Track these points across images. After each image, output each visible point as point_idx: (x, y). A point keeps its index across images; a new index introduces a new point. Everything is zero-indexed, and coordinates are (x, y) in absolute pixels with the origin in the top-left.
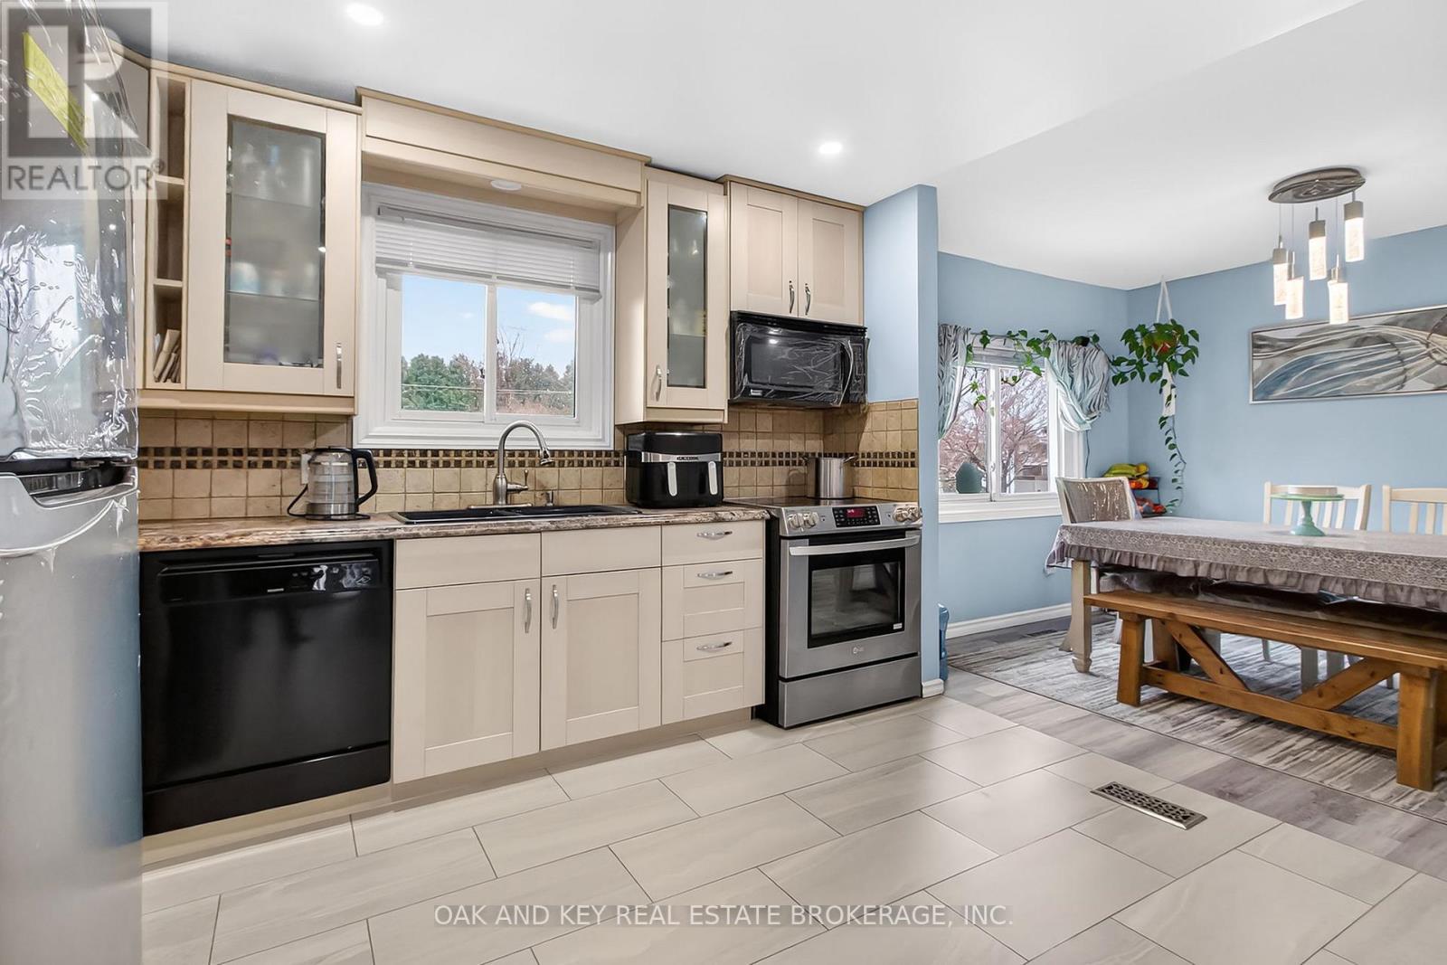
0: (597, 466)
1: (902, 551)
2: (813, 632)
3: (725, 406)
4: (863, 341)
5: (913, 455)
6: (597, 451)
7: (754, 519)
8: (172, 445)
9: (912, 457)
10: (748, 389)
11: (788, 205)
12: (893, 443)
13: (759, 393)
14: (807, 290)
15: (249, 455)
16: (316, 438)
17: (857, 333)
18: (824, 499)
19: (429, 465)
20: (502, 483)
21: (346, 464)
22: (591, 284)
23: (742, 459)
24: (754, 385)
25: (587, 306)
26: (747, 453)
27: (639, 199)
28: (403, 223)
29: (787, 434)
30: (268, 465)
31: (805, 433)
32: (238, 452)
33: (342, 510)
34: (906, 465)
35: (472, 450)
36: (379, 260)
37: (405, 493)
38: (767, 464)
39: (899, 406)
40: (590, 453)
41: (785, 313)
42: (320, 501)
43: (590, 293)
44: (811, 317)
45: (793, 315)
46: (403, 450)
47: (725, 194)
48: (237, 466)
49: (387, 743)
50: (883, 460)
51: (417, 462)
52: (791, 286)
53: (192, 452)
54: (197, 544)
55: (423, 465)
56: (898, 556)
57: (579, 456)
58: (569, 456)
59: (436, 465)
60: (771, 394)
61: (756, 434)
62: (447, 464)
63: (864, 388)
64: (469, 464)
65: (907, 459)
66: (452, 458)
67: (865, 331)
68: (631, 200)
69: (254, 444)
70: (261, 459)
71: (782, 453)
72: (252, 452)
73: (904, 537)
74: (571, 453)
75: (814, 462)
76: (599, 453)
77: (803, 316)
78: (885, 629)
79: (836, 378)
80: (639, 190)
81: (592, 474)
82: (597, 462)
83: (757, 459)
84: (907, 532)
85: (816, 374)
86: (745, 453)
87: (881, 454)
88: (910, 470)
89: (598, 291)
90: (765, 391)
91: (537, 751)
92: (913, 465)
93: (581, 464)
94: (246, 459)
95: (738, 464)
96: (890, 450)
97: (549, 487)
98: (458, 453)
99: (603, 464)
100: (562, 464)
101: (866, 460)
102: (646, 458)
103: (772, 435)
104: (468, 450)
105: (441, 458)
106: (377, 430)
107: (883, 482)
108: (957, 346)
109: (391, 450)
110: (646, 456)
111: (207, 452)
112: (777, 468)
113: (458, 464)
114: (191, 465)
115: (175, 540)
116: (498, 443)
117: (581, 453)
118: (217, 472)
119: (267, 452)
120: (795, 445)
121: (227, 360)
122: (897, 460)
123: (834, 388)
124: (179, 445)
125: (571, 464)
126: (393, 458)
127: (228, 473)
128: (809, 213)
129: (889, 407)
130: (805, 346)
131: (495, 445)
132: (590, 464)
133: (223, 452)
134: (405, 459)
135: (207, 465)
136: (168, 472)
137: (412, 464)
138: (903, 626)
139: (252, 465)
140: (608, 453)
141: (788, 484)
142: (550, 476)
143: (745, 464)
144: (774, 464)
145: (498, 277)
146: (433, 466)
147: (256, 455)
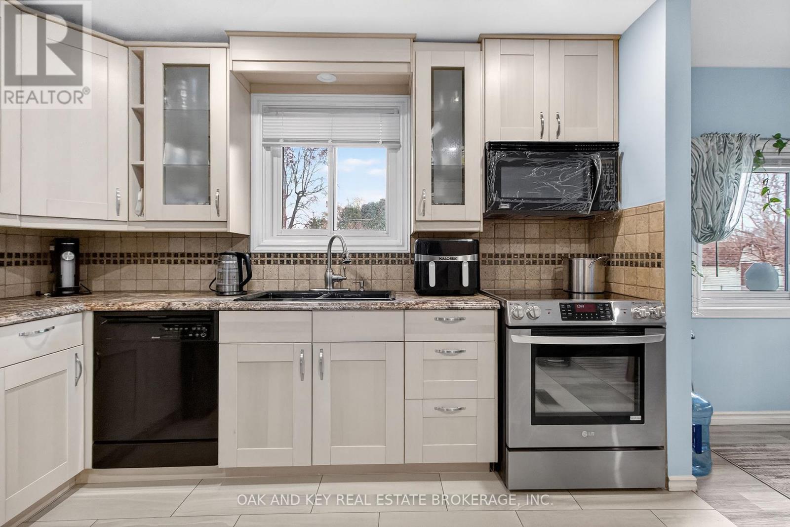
0: (398, 264)
1: (642, 346)
2: (537, 410)
3: (480, 217)
4: (616, 155)
5: (659, 256)
6: (399, 254)
7: (485, 309)
8: (167, 252)
9: (658, 258)
10: (498, 204)
11: (539, 49)
12: (641, 244)
13: (507, 206)
14: (558, 117)
15: (201, 257)
16: (232, 247)
17: (610, 148)
18: (576, 293)
19: (292, 263)
20: (329, 274)
21: (235, 262)
22: (393, 138)
23: (512, 260)
24: (503, 200)
25: (393, 154)
26: (517, 255)
27: (409, 68)
28: (277, 115)
29: (554, 239)
30: (209, 262)
31: (570, 239)
32: (196, 255)
33: (233, 289)
34: (653, 266)
35: (317, 253)
36: (264, 140)
37: (279, 279)
38: (534, 263)
39: (648, 210)
40: (393, 255)
41: (536, 138)
42: (221, 284)
43: (394, 145)
44: (561, 139)
45: (545, 139)
46: (277, 253)
47: (481, 50)
48: (196, 262)
49: (217, 440)
50: (632, 261)
51: (285, 261)
52: (542, 116)
53: (176, 255)
54: (115, 308)
55: (288, 262)
56: (637, 351)
57: (386, 257)
58: (378, 257)
59: (295, 262)
60: (519, 207)
61: (525, 240)
62: (302, 262)
63: (617, 196)
64: (315, 262)
65: (655, 260)
66: (305, 258)
67: (618, 146)
68: (403, 69)
69: (203, 251)
70: (206, 259)
71: (548, 255)
72: (202, 255)
73: (644, 334)
74: (380, 255)
75: (568, 261)
76: (400, 255)
77: (554, 139)
78: (622, 419)
79: (586, 190)
80: (409, 61)
81: (395, 270)
82: (399, 261)
83: (526, 259)
84: (646, 329)
85: (564, 187)
86: (515, 255)
87: (632, 254)
88: (656, 269)
89: (399, 142)
90: (513, 204)
91: (311, 465)
92: (659, 266)
93: (387, 263)
94: (200, 259)
95: (509, 263)
96: (639, 251)
97: (366, 278)
98: (308, 255)
99: (403, 263)
100: (374, 262)
101: (620, 260)
102: (418, 259)
103: (540, 240)
104: (314, 253)
105: (299, 259)
106: (266, 242)
107: (632, 280)
108: (741, 154)
109: (270, 253)
110: (418, 257)
111: (183, 255)
112: (543, 267)
113: (308, 262)
114: (176, 262)
115: (107, 305)
116: (326, 248)
117: (387, 255)
118: (187, 265)
119: (209, 255)
120: (561, 249)
121: (165, 203)
122: (645, 260)
123: (585, 198)
124: (170, 252)
125: (380, 262)
126: (272, 259)
127: (192, 266)
128: (560, 50)
129: (639, 211)
130: (552, 165)
131: (324, 250)
132: (393, 262)
133: (189, 255)
134: (279, 259)
135: (183, 262)
136: (166, 266)
137: (282, 262)
138: (643, 418)
139: (203, 263)
140: (406, 255)
141: (555, 279)
142: (366, 270)
143: (515, 263)
144: (541, 263)
145: (332, 141)
146: (294, 264)
147: (204, 257)
